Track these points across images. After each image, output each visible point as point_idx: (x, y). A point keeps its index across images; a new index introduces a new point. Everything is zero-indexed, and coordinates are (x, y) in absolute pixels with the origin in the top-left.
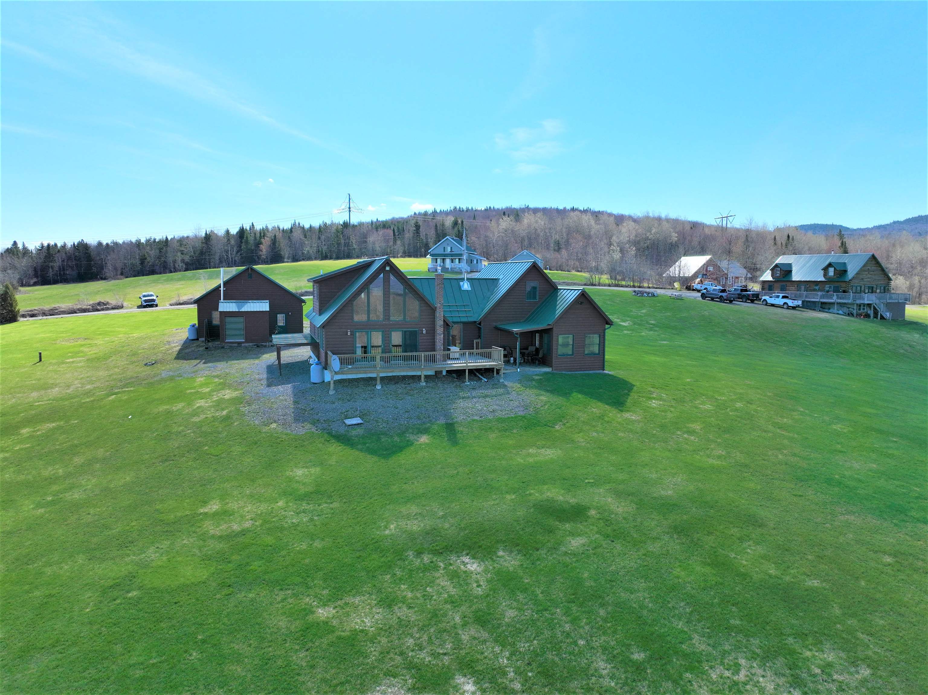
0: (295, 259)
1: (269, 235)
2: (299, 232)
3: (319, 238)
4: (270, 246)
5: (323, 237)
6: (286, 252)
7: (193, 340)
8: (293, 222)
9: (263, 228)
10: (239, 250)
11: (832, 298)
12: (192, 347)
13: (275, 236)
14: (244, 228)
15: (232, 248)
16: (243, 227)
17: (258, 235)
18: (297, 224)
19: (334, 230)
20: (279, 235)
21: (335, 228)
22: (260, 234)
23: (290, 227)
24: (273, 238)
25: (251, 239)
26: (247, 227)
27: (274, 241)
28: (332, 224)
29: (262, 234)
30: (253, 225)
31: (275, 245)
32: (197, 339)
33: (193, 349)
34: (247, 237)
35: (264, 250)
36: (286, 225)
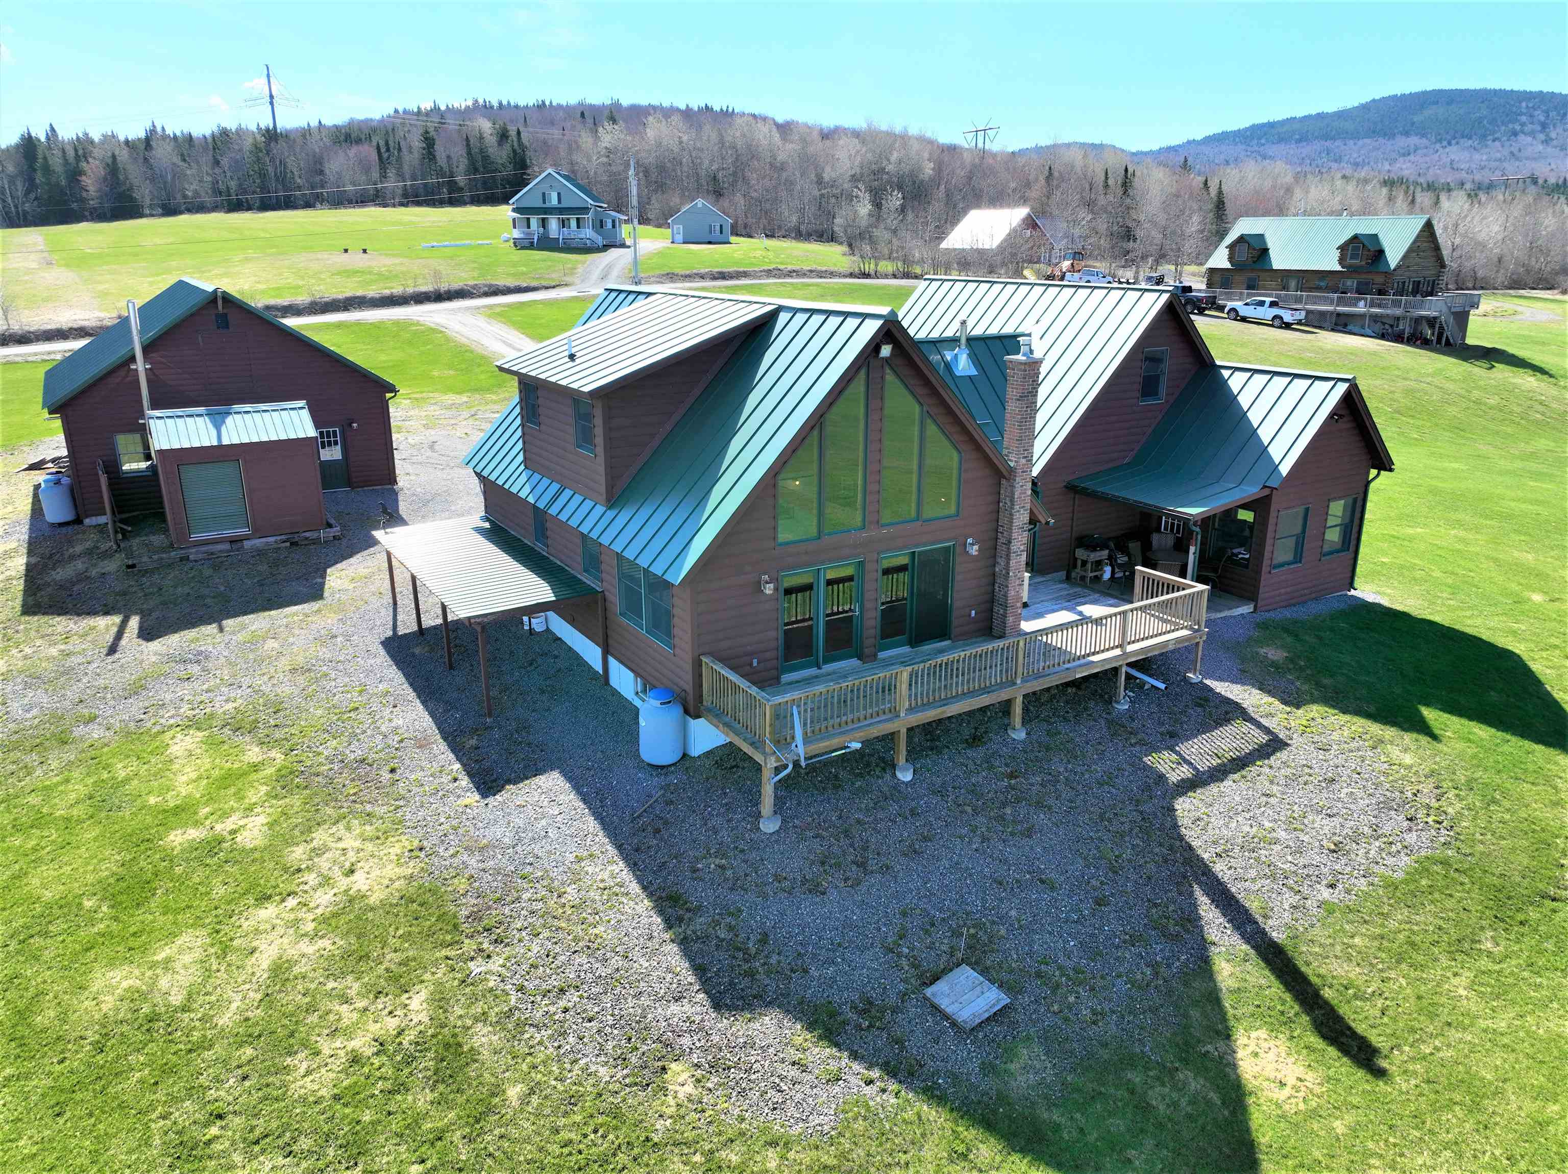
0: (170, 210)
1: (96, 152)
2: (169, 148)
3: (217, 163)
4: (105, 179)
5: (225, 162)
6: (144, 193)
7: (61, 525)
8: (148, 126)
9: (78, 138)
10: (31, 185)
11: (1355, 305)
12: (72, 558)
13: (114, 157)
14: (33, 135)
15: (12, 181)
16: (29, 134)
17: (71, 153)
18: (159, 129)
19: (248, 144)
20: (123, 156)
21: (250, 140)
22: (76, 150)
23: (142, 135)
24: (110, 161)
25: (56, 162)
26: (40, 134)
27: (113, 168)
28: (240, 132)
29: (80, 152)
30: (53, 129)
31: (118, 178)
32: (78, 521)
33: (80, 565)
34: (45, 158)
35: (91, 188)
36: (135, 131)
